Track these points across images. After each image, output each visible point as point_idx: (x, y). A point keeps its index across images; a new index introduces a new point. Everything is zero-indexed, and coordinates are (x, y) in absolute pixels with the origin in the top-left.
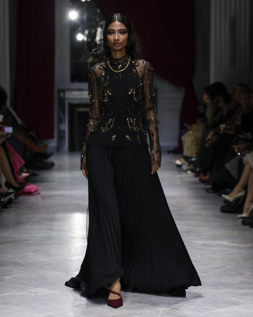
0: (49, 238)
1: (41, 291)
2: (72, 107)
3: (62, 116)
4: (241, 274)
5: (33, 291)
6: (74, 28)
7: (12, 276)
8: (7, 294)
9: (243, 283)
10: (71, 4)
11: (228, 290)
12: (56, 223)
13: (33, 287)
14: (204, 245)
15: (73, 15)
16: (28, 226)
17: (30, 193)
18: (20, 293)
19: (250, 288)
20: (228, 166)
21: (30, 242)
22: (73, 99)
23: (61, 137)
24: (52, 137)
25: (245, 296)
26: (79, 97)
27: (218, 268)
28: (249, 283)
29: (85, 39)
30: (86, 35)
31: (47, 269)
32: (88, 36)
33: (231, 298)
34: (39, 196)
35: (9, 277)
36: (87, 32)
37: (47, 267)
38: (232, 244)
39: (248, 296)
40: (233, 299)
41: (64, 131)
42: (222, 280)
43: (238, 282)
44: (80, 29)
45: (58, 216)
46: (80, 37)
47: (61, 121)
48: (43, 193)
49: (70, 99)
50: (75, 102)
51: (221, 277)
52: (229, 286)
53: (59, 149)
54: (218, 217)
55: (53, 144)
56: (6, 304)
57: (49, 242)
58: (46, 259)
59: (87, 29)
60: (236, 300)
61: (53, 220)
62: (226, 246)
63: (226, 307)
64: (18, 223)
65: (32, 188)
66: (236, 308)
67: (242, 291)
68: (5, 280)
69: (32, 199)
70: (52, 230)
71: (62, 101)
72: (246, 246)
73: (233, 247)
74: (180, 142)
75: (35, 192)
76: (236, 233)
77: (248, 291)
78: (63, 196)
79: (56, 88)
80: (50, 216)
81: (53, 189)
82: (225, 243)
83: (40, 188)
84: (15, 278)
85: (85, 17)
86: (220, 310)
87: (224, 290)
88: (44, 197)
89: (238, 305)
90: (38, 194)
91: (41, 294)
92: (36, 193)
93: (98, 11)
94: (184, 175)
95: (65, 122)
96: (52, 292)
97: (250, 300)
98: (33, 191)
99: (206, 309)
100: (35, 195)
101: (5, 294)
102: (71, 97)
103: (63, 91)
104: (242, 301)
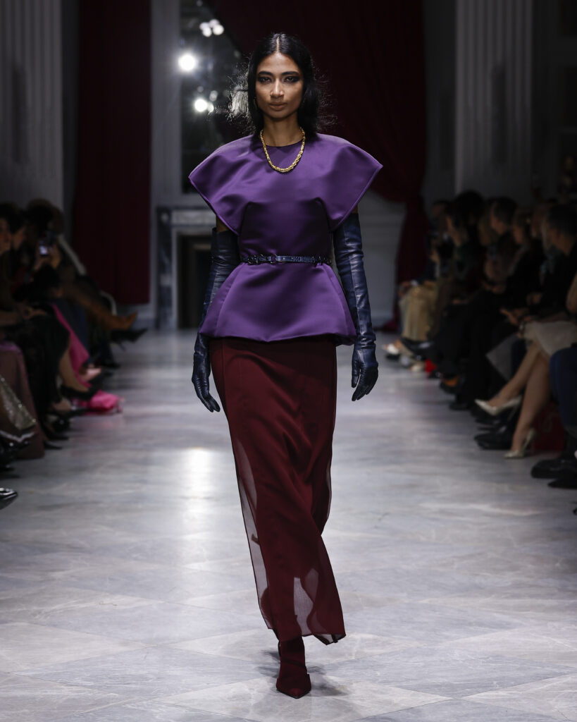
0: (140, 498)
1: (123, 602)
2: (185, 241)
3: (166, 261)
4: (513, 568)
5: (107, 601)
6: (189, 88)
7: (66, 572)
8: (57, 607)
9: (518, 585)
10: (183, 42)
11: (489, 600)
12: (153, 469)
13: (108, 594)
14: (442, 512)
15: (188, 62)
16: (97, 475)
17: (102, 410)
18: (82, 606)
19: (531, 596)
20: (492, 357)
21: (101, 505)
22: (187, 226)
23: (163, 302)
24: (145, 300)
25: (523, 611)
26: (199, 221)
27: (471, 556)
28: (531, 586)
29: (211, 108)
30: (213, 100)
31: (136, 559)
32: (217, 103)
33: (495, 614)
34: (120, 416)
35: (62, 573)
36: (214, 95)
37: (135, 556)
38: (497, 510)
39: (529, 611)
40: (499, 617)
41: (169, 290)
42: (477, 580)
43: (510, 583)
44: (200, 89)
45: (157, 454)
46: (202, 106)
47: (163, 269)
48: (128, 410)
49: (182, 226)
50: (191, 232)
51: (477, 575)
52: (491, 591)
53: (159, 324)
54: (471, 456)
55: (146, 314)
56: (55, 626)
57: (140, 506)
58: (134, 540)
59: (213, 89)
60: (506, 618)
61: (146, 462)
62: (487, 515)
63: (485, 633)
64: (80, 469)
65: (107, 401)
66: (505, 635)
67: (517, 601)
68: (53, 579)
69: (106, 422)
70: (144, 482)
71: (165, 229)
72: (525, 514)
73: (499, 516)
74: (397, 310)
75: (112, 407)
76: (506, 488)
77: (528, 601)
78: (167, 415)
79: (154, 204)
80: (142, 455)
81: (148, 402)
82: (485, 507)
83: (123, 400)
84: (72, 576)
85: (210, 67)
86: (473, 639)
87: (482, 600)
88: (129, 419)
89: (508, 628)
90: (119, 412)
91: (123, 607)
92: (114, 410)
93: (237, 54)
94: (403, 375)
95: (171, 272)
96: (145, 603)
97: (532, 618)
98: (108, 405)
99: (447, 638)
100: (112, 414)
101: (54, 608)
102: (183, 221)
103: (168, 211)
104: (516, 621)
